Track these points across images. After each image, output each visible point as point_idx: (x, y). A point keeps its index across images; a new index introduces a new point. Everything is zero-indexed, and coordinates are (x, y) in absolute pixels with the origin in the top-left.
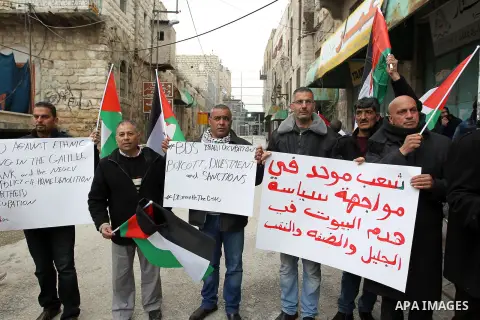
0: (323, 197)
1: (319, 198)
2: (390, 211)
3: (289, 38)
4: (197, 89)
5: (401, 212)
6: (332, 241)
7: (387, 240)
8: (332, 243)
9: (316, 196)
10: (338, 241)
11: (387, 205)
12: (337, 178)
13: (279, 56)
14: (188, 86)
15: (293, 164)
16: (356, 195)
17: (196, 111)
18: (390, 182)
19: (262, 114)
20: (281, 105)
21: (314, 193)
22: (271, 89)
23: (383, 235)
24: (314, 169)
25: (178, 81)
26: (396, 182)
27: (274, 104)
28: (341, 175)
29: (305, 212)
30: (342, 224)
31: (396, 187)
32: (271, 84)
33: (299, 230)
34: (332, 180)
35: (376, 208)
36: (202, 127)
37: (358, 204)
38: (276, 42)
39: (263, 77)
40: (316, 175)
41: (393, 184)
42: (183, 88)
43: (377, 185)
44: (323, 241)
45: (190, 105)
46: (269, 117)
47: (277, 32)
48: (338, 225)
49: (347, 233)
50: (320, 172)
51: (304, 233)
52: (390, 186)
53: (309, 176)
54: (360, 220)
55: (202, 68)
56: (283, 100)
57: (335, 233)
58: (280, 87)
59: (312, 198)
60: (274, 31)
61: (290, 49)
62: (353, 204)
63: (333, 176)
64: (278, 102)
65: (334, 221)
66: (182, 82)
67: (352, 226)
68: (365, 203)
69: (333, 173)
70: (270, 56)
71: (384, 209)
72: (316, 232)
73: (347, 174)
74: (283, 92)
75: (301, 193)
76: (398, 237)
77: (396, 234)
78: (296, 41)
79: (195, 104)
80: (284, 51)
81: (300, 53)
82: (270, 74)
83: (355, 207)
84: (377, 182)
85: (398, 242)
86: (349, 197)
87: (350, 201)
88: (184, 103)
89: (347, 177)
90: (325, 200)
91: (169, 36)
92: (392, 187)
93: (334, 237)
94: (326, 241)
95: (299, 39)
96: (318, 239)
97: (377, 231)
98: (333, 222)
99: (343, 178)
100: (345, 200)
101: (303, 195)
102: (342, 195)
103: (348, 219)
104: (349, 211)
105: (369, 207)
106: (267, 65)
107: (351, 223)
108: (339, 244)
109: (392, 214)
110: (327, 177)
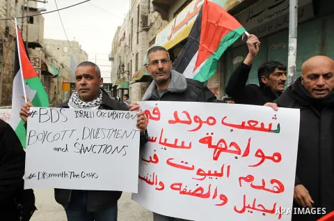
0: (186, 144)
1: (183, 147)
2: (264, 157)
3: (130, 32)
4: (62, 65)
5: (277, 157)
6: (199, 193)
7: (263, 188)
8: (198, 195)
9: (179, 144)
10: (205, 192)
11: (259, 151)
12: (201, 122)
13: (122, 45)
14: (54, 61)
15: (156, 111)
16: (222, 141)
17: (61, 81)
18: (262, 124)
19: (111, 85)
20: (124, 79)
21: (176, 140)
22: (117, 67)
23: (257, 182)
24: (176, 115)
25: (46, 57)
26: (270, 125)
27: (119, 78)
28: (204, 119)
29: (168, 162)
30: (209, 174)
31: (269, 130)
32: (117, 64)
33: (161, 183)
34: (195, 125)
35: (247, 153)
36: (66, 92)
37: (225, 150)
38: (121, 36)
39: (112, 59)
40: (178, 120)
41: (267, 127)
42: (50, 63)
43: (247, 128)
44: (189, 193)
45: (56, 76)
46: (116, 86)
47: (122, 28)
48: (205, 175)
49: (215, 182)
50: (183, 117)
51: (167, 187)
52: (262, 129)
53: (170, 122)
54: (229, 167)
55: (66, 49)
56: (126, 75)
57: (201, 184)
58: (123, 66)
59: (175, 146)
60: (119, 28)
61: (131, 40)
62: (219, 150)
63: (196, 121)
64: (121, 77)
65: (200, 170)
66: (49, 58)
67: (221, 175)
68: (233, 148)
69: (196, 117)
70: (116, 45)
71: (257, 155)
72: (180, 185)
73: (211, 118)
74: (126, 69)
75: (163, 141)
76: (276, 184)
77: (273, 181)
78: (135, 35)
79: (60, 75)
80: (127, 41)
81: (138, 43)
82: (116, 57)
83: (222, 153)
84: (246, 124)
85: (276, 190)
86: (214, 143)
87: (216, 147)
88: (50, 74)
89: (211, 121)
90: (190, 147)
91: (38, 21)
92: (266, 130)
93: (201, 189)
94: (193, 194)
95: (138, 33)
96: (183, 193)
97: (250, 178)
98: (199, 172)
99: (207, 122)
100: (210, 146)
101: (165, 144)
102: (207, 140)
103: (215, 167)
104: (215, 159)
105: (239, 153)
106: (114, 51)
107: (219, 172)
108: (207, 195)
109: (266, 160)
110: (189, 123)
